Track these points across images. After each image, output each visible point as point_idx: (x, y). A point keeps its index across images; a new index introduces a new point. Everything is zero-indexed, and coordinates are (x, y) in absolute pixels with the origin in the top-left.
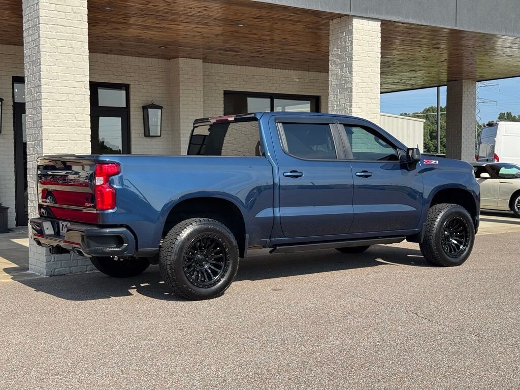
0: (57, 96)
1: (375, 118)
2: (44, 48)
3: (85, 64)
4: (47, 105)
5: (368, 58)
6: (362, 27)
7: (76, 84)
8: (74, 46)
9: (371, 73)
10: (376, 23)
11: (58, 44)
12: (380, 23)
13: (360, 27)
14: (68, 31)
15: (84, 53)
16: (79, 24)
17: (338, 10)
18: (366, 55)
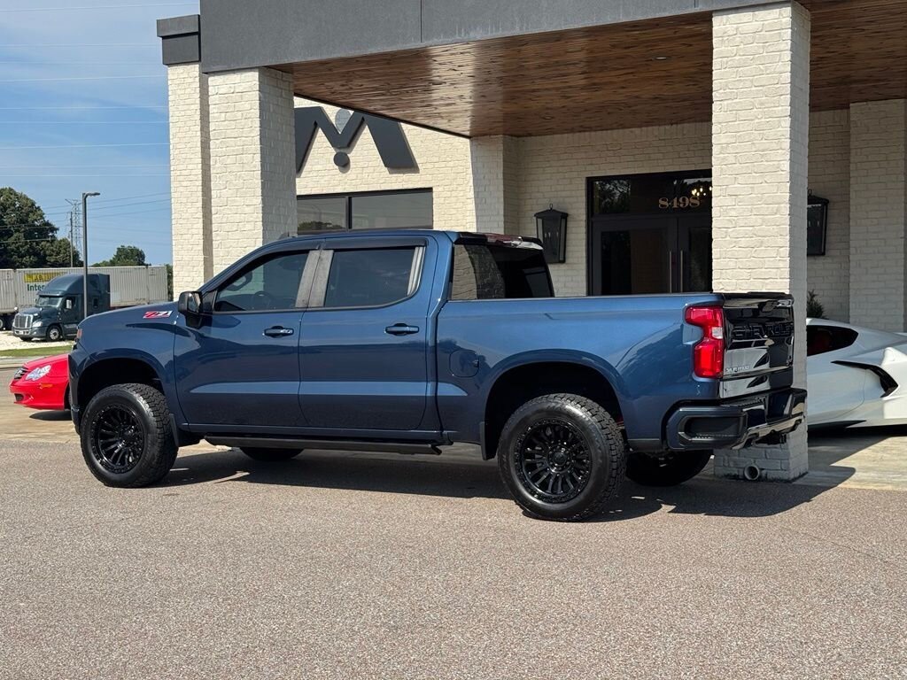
0: (227, 227)
1: (776, 214)
2: (214, 168)
3: (257, 181)
4: (218, 238)
5: (754, 88)
6: (737, 29)
7: (247, 210)
8: (245, 161)
9: (763, 120)
10: (778, 10)
11: (229, 161)
12: (789, 9)
13: (730, 29)
14: (239, 143)
15: (255, 167)
16: (251, 132)
17: (665, 10)
18: (748, 84)
